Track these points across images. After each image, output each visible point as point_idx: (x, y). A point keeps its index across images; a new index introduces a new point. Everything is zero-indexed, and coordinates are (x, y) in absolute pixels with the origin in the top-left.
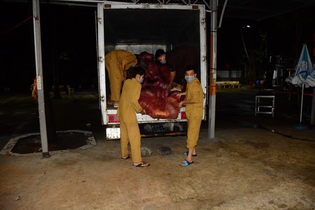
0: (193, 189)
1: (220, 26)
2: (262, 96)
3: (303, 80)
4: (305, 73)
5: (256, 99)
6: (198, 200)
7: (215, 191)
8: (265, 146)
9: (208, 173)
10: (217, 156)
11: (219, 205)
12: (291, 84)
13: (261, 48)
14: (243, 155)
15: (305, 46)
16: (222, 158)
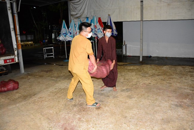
0: (20, 94)
1: (19, 11)
2: (47, 48)
3: (65, 37)
4: (65, 34)
5: (44, 50)
6: (24, 97)
7: (31, 92)
8: (51, 71)
9: (25, 86)
10: (28, 79)
11: (34, 96)
12: (59, 40)
13: (44, 21)
14: (41, 76)
15: (64, 21)
16: (31, 80)
